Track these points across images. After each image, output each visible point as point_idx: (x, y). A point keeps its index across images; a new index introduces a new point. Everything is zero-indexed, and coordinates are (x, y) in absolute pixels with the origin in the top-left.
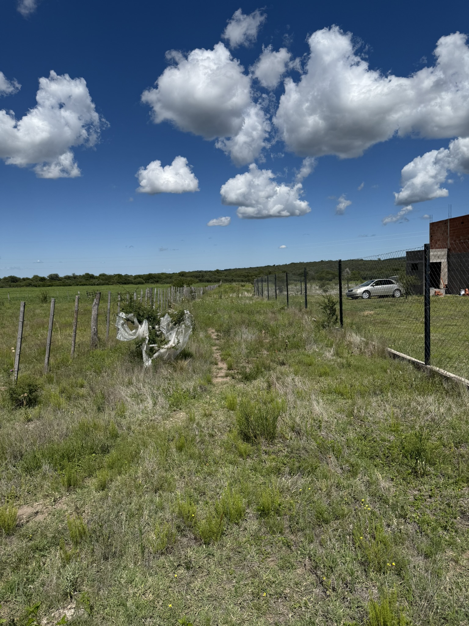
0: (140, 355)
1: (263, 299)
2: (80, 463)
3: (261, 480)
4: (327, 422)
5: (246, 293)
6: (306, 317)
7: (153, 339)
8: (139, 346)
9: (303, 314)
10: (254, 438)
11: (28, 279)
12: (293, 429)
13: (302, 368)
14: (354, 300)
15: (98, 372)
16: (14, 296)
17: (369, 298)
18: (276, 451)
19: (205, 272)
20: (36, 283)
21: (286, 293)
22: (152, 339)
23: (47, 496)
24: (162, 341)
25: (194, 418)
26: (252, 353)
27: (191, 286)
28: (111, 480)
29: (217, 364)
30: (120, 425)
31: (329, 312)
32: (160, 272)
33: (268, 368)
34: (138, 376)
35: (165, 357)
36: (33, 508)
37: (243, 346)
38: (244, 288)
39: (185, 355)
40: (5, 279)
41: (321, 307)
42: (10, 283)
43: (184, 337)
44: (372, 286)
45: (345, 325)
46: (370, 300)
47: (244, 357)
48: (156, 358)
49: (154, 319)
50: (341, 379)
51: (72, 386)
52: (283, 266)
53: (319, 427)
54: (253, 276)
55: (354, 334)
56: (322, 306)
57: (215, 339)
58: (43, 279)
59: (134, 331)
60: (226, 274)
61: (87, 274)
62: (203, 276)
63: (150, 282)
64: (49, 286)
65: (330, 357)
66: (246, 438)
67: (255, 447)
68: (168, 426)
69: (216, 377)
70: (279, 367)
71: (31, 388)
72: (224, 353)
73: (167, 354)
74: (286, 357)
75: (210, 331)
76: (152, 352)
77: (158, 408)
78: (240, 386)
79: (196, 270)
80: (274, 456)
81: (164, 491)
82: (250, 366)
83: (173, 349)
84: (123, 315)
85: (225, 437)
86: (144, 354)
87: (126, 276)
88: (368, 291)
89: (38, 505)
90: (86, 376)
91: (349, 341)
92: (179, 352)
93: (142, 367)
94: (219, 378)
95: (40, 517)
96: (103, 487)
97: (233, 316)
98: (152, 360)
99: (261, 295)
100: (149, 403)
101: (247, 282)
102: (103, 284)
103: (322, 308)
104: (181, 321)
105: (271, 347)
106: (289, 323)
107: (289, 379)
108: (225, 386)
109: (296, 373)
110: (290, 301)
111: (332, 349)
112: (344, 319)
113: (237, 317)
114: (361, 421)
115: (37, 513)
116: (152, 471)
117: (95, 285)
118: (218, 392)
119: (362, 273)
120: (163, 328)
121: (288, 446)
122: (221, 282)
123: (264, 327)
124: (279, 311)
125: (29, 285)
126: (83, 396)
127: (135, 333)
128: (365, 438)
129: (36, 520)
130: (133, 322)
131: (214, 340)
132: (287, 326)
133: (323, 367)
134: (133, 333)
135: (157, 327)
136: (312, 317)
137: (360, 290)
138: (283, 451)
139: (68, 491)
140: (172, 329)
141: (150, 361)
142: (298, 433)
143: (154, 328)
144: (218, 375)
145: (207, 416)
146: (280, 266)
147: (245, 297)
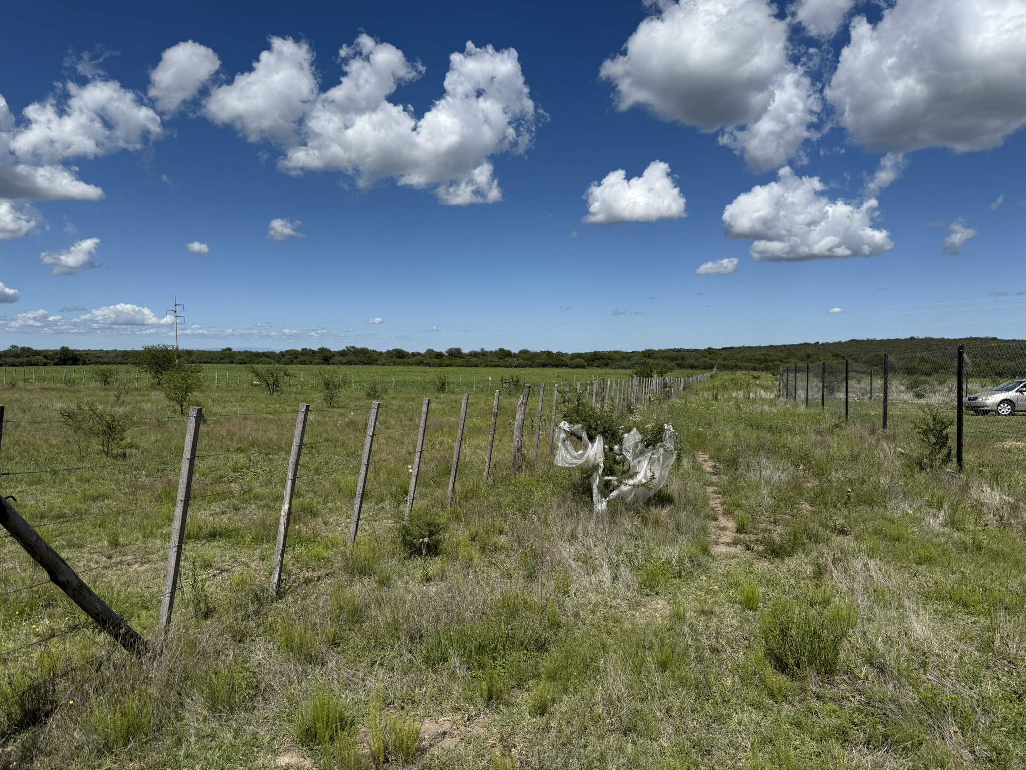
0: (587, 491)
1: (797, 406)
2: (504, 663)
3: (811, 747)
4: (938, 656)
5: (762, 391)
6: (885, 446)
7: (611, 467)
8: (588, 477)
9: (878, 440)
10: (795, 668)
11: (419, 354)
12: (870, 661)
13: (883, 545)
14: (980, 417)
15: (523, 511)
16: (400, 378)
17: (1011, 414)
18: (839, 696)
19: (688, 351)
20: (430, 361)
21: (842, 395)
22: (608, 467)
23: (458, 709)
24: (624, 472)
25: (684, 614)
26: (782, 505)
27: (665, 376)
28: (553, 700)
29: (716, 520)
30: (562, 606)
31: (933, 440)
32: (612, 350)
33: (817, 539)
34: (586, 526)
35: (629, 499)
36: (438, 725)
37: (766, 492)
38: (758, 383)
39: (663, 499)
40: (388, 353)
41: (917, 430)
42: (394, 359)
43: (662, 469)
44: (1017, 391)
45: (967, 467)
46: (1014, 418)
47: (767, 511)
48: (615, 499)
49: (613, 435)
50: (963, 573)
51: (487, 532)
52: (834, 344)
53: (924, 665)
54: (776, 361)
55: (986, 488)
56: (919, 427)
57: (710, 473)
58: (439, 355)
59: (580, 452)
60: (724, 355)
61: (502, 350)
62: (683, 359)
63: (595, 365)
64: (448, 366)
65: (937, 528)
66: (781, 665)
67: (797, 684)
68: (641, 622)
69: (717, 544)
70: (837, 539)
71: (432, 528)
72: (729, 500)
73: (633, 494)
74: (848, 520)
75: (699, 457)
76: (608, 488)
77: (620, 585)
78: (763, 566)
79: (672, 348)
80: (835, 707)
81: (640, 735)
82: (779, 529)
83: (642, 488)
84: (565, 425)
85: (741, 656)
86: (595, 491)
87: (559, 354)
88: (1010, 400)
89: (445, 721)
90: (507, 515)
91: (976, 500)
92: (652, 493)
93: (591, 511)
94: (722, 546)
95: (448, 743)
96: (541, 710)
97: (743, 434)
98: (608, 502)
99: (792, 400)
100: (606, 575)
101: (763, 371)
102: (524, 367)
103: (919, 433)
104: (658, 441)
105: (818, 498)
106: (852, 455)
107: (858, 564)
108: (733, 562)
109: (872, 554)
110: (851, 410)
111: (943, 512)
112: (965, 456)
113: (751, 436)
114: (1010, 662)
115: (444, 734)
116: (618, 697)
117: (512, 367)
118: (721, 571)
119: (995, 363)
120: (627, 451)
121: (860, 692)
122: (715, 369)
123: (804, 458)
124: (831, 431)
125: (421, 363)
126: (502, 549)
127: (583, 455)
128: (1018, 698)
129: (443, 746)
130: (580, 438)
131: (709, 476)
132: (847, 459)
133: (924, 547)
134: (579, 455)
135: (616, 447)
136: (897, 446)
137: (993, 399)
138: (852, 699)
139: (487, 706)
140: (642, 453)
141: (604, 504)
142: (882, 670)
143: (611, 449)
144: (719, 541)
145: (708, 613)
146: (827, 344)
147: (761, 399)
